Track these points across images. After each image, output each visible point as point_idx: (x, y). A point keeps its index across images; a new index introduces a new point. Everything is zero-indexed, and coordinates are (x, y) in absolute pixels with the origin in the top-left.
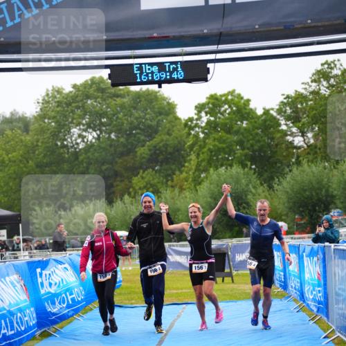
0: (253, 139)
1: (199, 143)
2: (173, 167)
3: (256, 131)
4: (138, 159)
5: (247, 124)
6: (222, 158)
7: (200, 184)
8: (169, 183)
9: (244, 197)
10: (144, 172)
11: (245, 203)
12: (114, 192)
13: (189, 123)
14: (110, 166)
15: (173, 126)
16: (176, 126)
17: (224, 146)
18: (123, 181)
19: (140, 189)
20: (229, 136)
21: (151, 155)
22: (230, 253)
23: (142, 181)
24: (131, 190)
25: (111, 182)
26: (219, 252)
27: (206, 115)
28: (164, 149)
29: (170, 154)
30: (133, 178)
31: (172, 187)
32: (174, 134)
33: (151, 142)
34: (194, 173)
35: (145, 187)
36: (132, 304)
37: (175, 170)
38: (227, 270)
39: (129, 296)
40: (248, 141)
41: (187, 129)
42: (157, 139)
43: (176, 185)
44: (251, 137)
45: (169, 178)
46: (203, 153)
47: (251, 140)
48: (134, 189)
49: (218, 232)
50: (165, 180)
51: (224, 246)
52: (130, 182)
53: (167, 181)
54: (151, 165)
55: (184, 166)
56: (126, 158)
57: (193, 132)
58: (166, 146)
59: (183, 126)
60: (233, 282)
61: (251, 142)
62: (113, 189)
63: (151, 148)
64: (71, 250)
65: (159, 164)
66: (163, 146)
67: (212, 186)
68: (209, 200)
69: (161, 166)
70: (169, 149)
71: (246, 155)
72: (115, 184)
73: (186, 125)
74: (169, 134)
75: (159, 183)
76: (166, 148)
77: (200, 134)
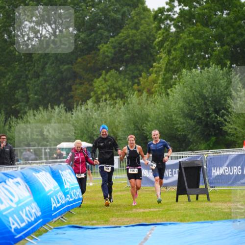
0: (234, 33)
1: (171, 39)
2: (141, 67)
3: (239, 22)
4: (100, 57)
5: (228, 14)
6: (197, 56)
7: (171, 87)
8: (135, 86)
9: (223, 102)
10: (107, 73)
11: (224, 109)
12: (72, 97)
13: (160, 15)
14: (70, 66)
15: (142, 19)
16: (144, 18)
17: (201, 41)
18: (83, 83)
19: (103, 93)
20: (206, 29)
21: (115, 54)
22: (205, 167)
23: (105, 85)
24: (92, 94)
25: (69, 84)
26: (192, 165)
27: (180, 5)
28: (130, 46)
29: (137, 51)
30: (95, 80)
31: (139, 91)
32: (141, 28)
33: (116, 38)
34: (164, 75)
35: (108, 92)
36: (93, 225)
37: (142, 71)
38: (202, 186)
39: (90, 216)
40: (229, 34)
41: (156, 23)
42: (123, 33)
43: (144, 88)
44: (232, 30)
45: (136, 81)
46: (175, 50)
47: (231, 33)
48: (96, 93)
49: (192, 143)
50: (130, 83)
51: (199, 159)
52: (91, 85)
53: (133, 84)
54: (115, 65)
55: (152, 66)
56: (86, 57)
57: (163, 26)
58: (132, 42)
59: (152, 19)
60: (209, 199)
61: (232, 36)
62: (72, 93)
63: (115, 44)
64: (23, 164)
65: (124, 64)
66: (130, 42)
67: (185, 89)
68: (182, 105)
69: (126, 66)
70: (135, 45)
71: (225, 53)
72: (73, 87)
73: (155, 17)
74: (137, 29)
75: (123, 86)
76: (133, 45)
77: (172, 27)
